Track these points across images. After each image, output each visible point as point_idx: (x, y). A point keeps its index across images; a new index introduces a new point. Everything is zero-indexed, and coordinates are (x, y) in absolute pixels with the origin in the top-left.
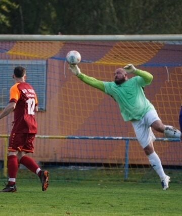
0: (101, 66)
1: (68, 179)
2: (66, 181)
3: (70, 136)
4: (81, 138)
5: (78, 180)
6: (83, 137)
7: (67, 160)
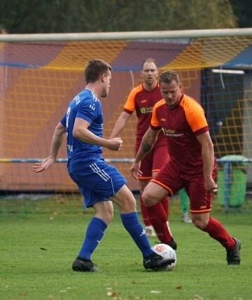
0: (51, 73)
1: (13, 212)
2: (11, 214)
3: (15, 159)
4: (29, 162)
5: (26, 212)
6: (31, 159)
7: (17, 188)
